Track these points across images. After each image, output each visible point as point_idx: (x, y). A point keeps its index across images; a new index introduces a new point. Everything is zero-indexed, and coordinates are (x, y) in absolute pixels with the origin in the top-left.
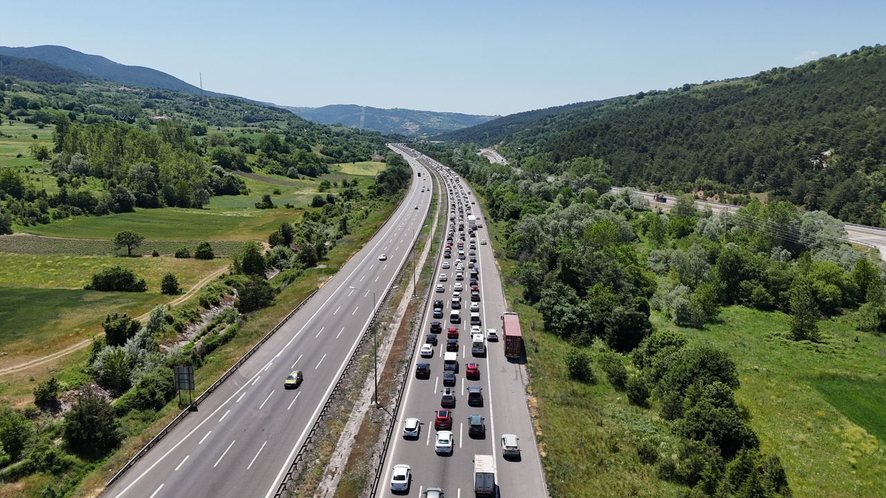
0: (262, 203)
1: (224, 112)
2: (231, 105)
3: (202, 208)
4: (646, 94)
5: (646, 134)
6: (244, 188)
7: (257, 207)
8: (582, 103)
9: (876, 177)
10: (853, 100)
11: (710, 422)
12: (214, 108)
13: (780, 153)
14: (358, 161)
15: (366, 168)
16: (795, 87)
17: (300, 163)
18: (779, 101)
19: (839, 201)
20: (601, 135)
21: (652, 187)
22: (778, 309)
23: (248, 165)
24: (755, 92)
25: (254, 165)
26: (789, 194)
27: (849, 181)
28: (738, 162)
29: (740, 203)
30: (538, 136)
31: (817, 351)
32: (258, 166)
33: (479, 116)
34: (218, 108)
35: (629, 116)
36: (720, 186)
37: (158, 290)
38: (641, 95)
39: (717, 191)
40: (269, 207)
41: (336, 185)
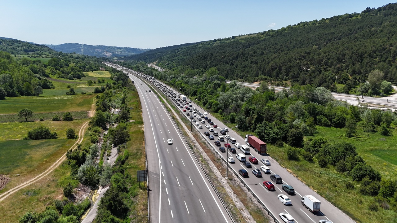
0: (69, 92)
1: (12, 47)
2: (16, 44)
3: (39, 96)
4: (217, 40)
5: (229, 57)
6: (52, 85)
7: (68, 94)
8: (188, 44)
9: (330, 73)
10: (305, 43)
11: (366, 171)
12: (6, 45)
13: (292, 65)
14: (94, 71)
15: (100, 74)
16: (280, 38)
17: (72, 72)
18: (275, 43)
19: (319, 83)
20: (210, 58)
21: (240, 80)
22: (332, 126)
23: (48, 74)
24: (265, 40)
25: (50, 73)
26: (299, 81)
27: (321, 75)
28: (276, 68)
29: (280, 85)
30: (175, 58)
31: (360, 141)
32: (52, 74)
33: (140, 49)
34: (8, 45)
35: (215, 49)
36: (270, 78)
37: (65, 137)
38: (215, 41)
39: (269, 80)
40: (73, 94)
41: (95, 82)
